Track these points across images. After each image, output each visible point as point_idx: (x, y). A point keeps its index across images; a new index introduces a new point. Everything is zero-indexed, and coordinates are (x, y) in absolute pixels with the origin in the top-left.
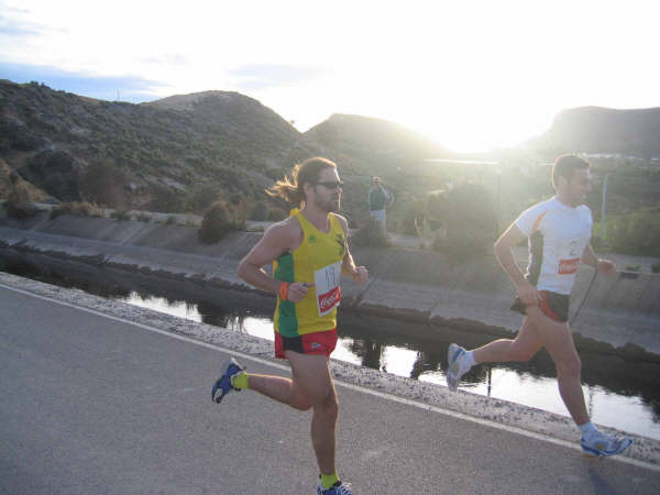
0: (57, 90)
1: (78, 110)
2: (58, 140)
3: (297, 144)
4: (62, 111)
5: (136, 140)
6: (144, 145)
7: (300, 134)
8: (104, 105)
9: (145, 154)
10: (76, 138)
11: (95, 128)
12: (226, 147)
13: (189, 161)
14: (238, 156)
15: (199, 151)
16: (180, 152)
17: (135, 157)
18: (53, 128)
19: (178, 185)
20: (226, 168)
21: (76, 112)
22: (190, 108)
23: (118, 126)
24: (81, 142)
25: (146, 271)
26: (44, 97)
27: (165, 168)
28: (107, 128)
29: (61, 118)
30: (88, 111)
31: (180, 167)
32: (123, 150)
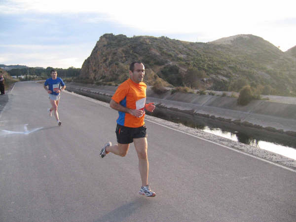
0: (172, 39)
1: (181, 47)
2: (173, 60)
3: (281, 58)
4: (174, 48)
5: (206, 59)
6: (209, 61)
7: (283, 52)
8: (192, 44)
9: (210, 65)
10: (180, 59)
11: (188, 54)
12: (246, 60)
13: (230, 67)
14: (252, 64)
15: (234, 63)
16: (225, 64)
17: (206, 66)
18: (171, 55)
19: (225, 79)
20: (247, 70)
21: (180, 48)
22: (230, 43)
23: (198, 53)
24: (183, 61)
25: (213, 117)
26: (167, 42)
27: (219, 71)
28: (193, 54)
29: (174, 51)
30: (185, 47)
31: (225, 70)
32: (200, 63)
